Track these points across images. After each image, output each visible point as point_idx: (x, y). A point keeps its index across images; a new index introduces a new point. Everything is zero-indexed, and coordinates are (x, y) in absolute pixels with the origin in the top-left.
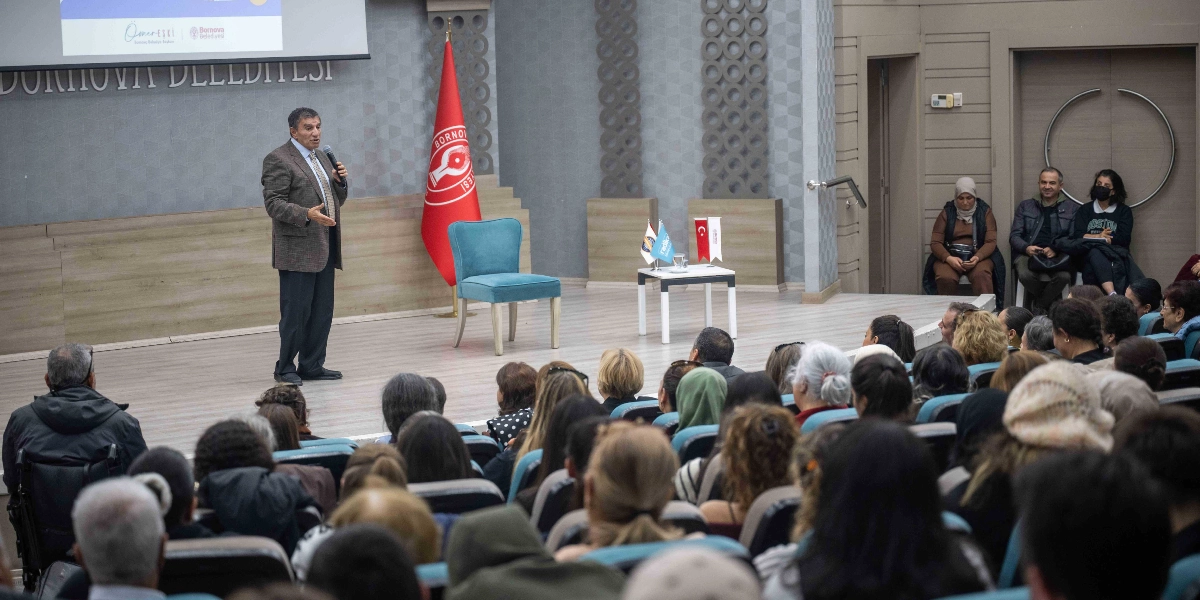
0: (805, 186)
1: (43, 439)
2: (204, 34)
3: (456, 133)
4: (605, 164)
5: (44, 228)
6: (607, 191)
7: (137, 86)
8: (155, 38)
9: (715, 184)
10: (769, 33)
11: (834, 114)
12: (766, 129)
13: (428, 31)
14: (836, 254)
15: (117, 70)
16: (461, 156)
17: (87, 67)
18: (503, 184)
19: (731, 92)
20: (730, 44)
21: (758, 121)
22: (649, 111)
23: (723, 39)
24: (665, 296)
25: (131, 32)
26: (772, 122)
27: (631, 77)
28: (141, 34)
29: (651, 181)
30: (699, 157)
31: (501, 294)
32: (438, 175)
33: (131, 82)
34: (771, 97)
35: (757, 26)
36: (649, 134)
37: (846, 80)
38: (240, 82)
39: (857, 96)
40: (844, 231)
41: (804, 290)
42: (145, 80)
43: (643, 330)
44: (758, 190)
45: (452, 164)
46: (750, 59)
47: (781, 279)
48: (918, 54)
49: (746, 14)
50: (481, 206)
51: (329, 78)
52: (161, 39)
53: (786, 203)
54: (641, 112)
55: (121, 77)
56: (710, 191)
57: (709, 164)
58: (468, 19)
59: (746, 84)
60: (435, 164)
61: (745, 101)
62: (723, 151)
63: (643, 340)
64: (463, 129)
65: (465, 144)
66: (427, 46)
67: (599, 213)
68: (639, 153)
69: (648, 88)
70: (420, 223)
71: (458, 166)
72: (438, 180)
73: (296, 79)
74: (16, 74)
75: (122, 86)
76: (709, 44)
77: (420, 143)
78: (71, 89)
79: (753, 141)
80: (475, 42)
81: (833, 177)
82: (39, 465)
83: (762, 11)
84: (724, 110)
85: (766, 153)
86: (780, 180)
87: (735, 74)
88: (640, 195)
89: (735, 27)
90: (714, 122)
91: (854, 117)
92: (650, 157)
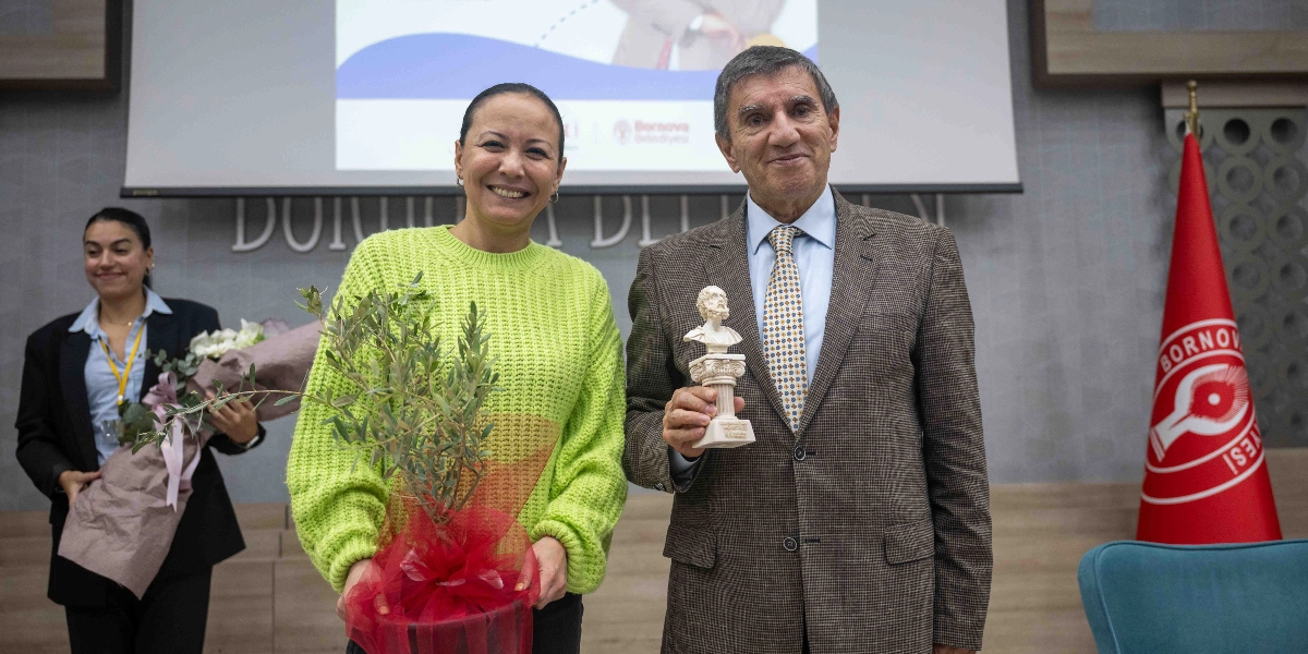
2: (644, 133)
3: (1212, 334)
13: (1168, 151)
16: (1227, 392)
32: (1169, 432)
45: (1200, 407)
50: (1279, 503)
58: (1259, 125)
60: (1162, 407)
64: (1229, 329)
65: (1234, 362)
66: (1167, 181)
71: (1216, 413)
72: (1167, 445)
74: (272, 207)
80: (1279, 172)
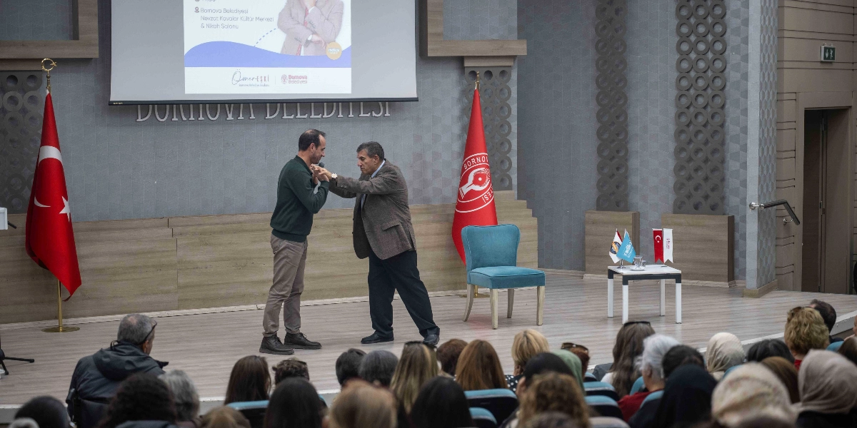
0: (748, 206)
1: (95, 382)
2: (292, 80)
3: (480, 158)
4: (600, 185)
5: (166, 220)
6: (601, 205)
7: (241, 118)
8: (255, 82)
9: (683, 203)
10: (727, 88)
11: (775, 152)
12: (723, 161)
13: (465, 82)
14: (774, 259)
15: (227, 105)
16: (484, 176)
17: (204, 103)
18: (519, 198)
19: (698, 132)
20: (697, 96)
21: (717, 156)
22: (635, 146)
23: (692, 91)
24: (626, 288)
25: (237, 77)
26: (728, 156)
27: (622, 119)
28: (245, 79)
29: (635, 199)
30: (671, 181)
31: (497, 282)
32: (465, 189)
33: (236, 114)
34: (728, 137)
35: (718, 82)
36: (634, 163)
37: (786, 126)
38: (320, 116)
39: (795, 138)
40: (781, 242)
41: (745, 287)
42: (247, 112)
43: (610, 314)
44: (714, 209)
45: (475, 182)
46: (712, 107)
47: (731, 277)
48: (850, 107)
49: (710, 73)
51: (387, 114)
52: (259, 83)
53: (737, 219)
54: (628, 146)
55: (230, 110)
56: (679, 208)
57: (678, 187)
58: (496, 73)
59: (709, 127)
60: (464, 181)
61: (707, 140)
62: (689, 178)
63: (610, 321)
64: (485, 156)
65: (487, 167)
66: (464, 93)
67: (594, 223)
68: (626, 178)
69: (634, 129)
70: (452, 225)
71: (481, 184)
72: (465, 194)
73: (362, 115)
74: (151, 106)
75: (230, 117)
76: (681, 96)
77: (457, 165)
78: (192, 118)
79: (713, 171)
80: (501, 90)
81: (773, 199)
82: (86, 401)
83: (723, 71)
84: (691, 146)
85: (723, 180)
86: (733, 201)
87: (700, 119)
88: (626, 209)
89: (701, 83)
90: (684, 155)
91: (792, 154)
92: (635, 180)
